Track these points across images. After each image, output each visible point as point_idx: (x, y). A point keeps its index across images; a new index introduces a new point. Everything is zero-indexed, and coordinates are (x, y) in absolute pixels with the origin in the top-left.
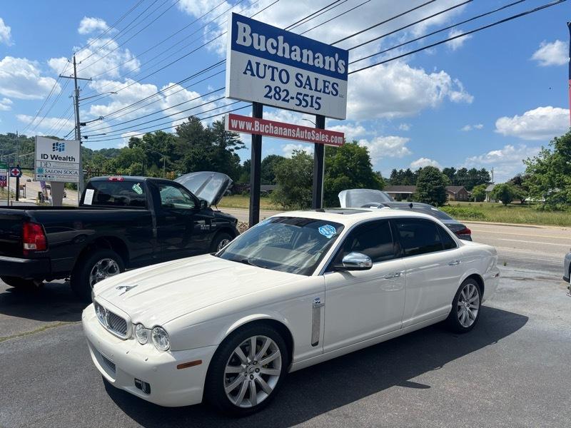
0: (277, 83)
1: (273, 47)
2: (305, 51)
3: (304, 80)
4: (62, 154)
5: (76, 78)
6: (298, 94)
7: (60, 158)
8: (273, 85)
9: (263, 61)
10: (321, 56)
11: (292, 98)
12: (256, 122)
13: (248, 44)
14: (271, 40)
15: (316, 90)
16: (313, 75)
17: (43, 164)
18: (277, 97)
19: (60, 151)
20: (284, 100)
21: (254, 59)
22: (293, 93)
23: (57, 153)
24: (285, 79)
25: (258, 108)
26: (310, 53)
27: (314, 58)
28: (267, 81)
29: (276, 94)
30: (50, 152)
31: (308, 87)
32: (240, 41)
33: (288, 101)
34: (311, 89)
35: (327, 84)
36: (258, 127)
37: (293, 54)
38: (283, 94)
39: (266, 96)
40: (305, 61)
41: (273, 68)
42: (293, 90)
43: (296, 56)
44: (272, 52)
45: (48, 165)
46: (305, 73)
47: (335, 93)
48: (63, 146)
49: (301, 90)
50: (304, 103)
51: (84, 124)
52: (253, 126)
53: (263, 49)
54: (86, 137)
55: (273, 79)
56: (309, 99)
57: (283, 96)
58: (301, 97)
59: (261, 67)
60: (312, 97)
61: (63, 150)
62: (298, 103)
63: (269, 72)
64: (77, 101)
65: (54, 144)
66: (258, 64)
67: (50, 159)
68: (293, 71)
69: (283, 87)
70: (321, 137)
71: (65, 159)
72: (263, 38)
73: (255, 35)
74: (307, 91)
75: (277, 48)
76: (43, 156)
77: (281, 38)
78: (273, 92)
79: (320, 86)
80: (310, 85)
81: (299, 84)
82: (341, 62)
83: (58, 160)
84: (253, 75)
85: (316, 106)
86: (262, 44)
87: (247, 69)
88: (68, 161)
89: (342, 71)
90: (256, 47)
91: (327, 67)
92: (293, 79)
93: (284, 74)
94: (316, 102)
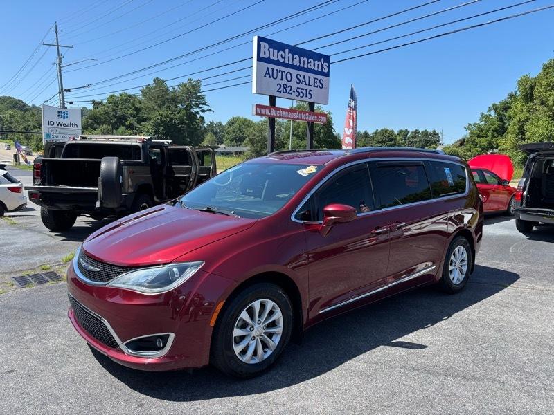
0: (285, 81)
1: (282, 57)
2: (302, 58)
3: (301, 78)
4: (66, 121)
5: (58, 46)
6: (298, 88)
7: (64, 125)
8: (282, 83)
9: (276, 67)
10: (312, 61)
11: (294, 91)
12: (272, 109)
13: (266, 56)
14: (281, 53)
15: (309, 85)
16: (307, 75)
17: (50, 130)
18: (285, 91)
19: (64, 118)
20: (289, 93)
21: (271, 66)
22: (294, 88)
23: (61, 120)
24: (289, 78)
25: (272, 100)
26: (305, 59)
27: (308, 63)
28: (278, 80)
29: (284, 89)
30: (56, 120)
31: (304, 83)
32: (262, 55)
33: (291, 94)
34: (306, 84)
35: (316, 80)
36: (273, 112)
37: (294, 61)
38: (288, 89)
39: (278, 91)
40: (302, 65)
41: (282, 72)
42: (295, 86)
43: (296, 63)
44: (282, 60)
45: (55, 131)
46: (302, 73)
47: (321, 86)
48: (67, 114)
49: (300, 86)
50: (301, 94)
51: (68, 90)
52: (270, 112)
53: (276, 59)
54: (71, 103)
55: (282, 79)
56: (304, 91)
57: (288, 91)
58: (299, 90)
59: (275, 71)
60: (306, 90)
61: (67, 117)
62: (298, 94)
63: (280, 74)
64: (60, 67)
65: (59, 112)
66: (273, 69)
67: (55, 125)
68: (294, 72)
69: (288, 84)
70: (312, 118)
71: (68, 125)
72: (276, 51)
73: (271, 50)
74: (303, 86)
75: (284, 58)
76: (50, 123)
77: (287, 51)
78: (282, 88)
79: (312, 82)
80: (305, 81)
81: (298, 81)
82: (326, 64)
83: (63, 127)
84: (270, 77)
85: (309, 96)
86: (275, 55)
87: (266, 74)
88: (72, 128)
89: (326, 71)
90: (272, 58)
91: (316, 69)
92: (294, 78)
93: (289, 75)
94: (309, 94)
